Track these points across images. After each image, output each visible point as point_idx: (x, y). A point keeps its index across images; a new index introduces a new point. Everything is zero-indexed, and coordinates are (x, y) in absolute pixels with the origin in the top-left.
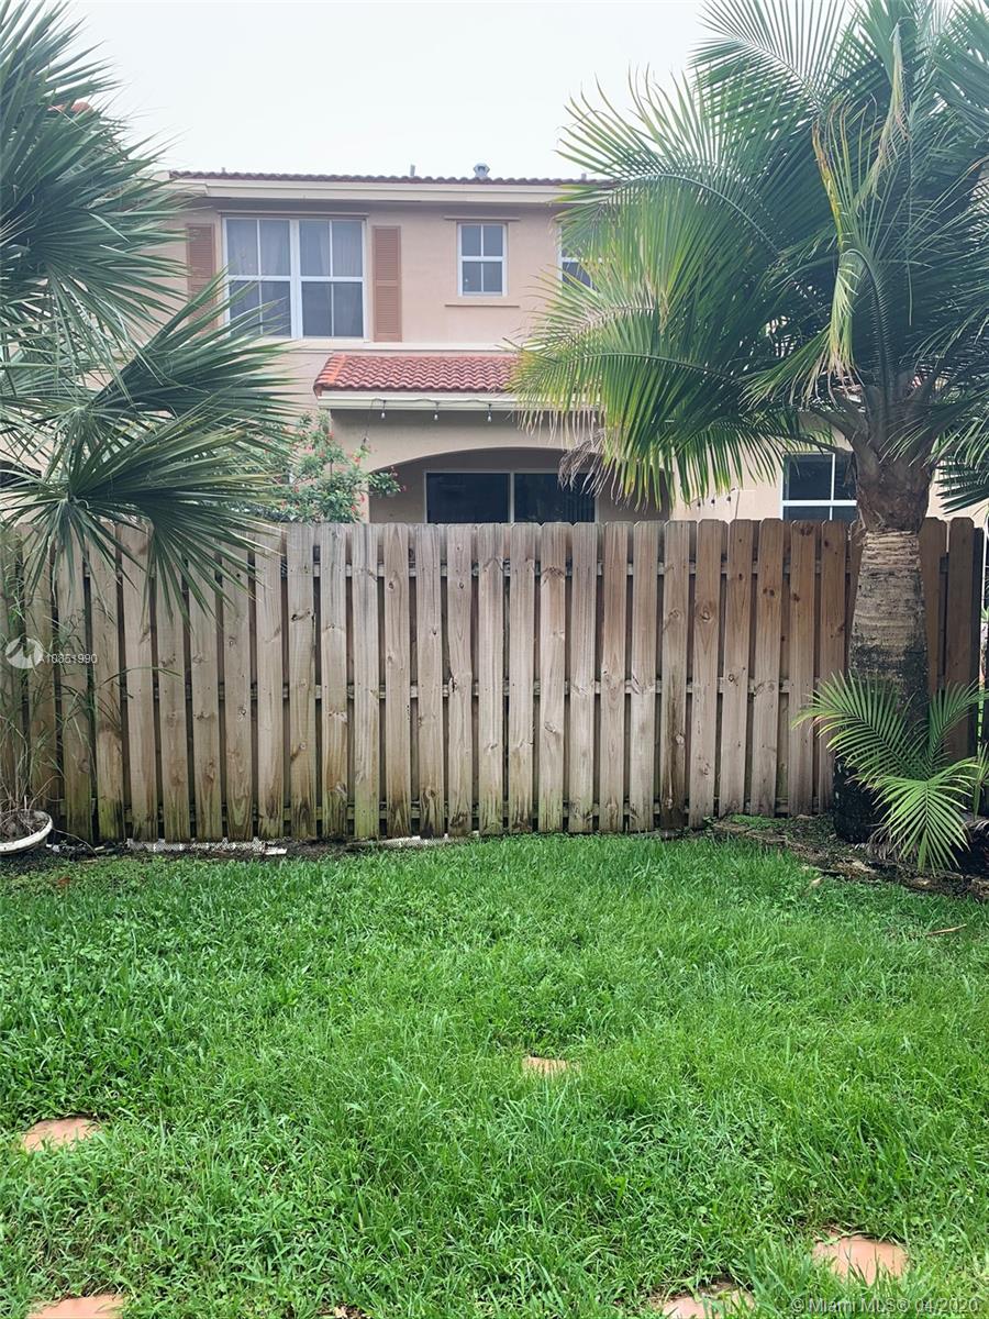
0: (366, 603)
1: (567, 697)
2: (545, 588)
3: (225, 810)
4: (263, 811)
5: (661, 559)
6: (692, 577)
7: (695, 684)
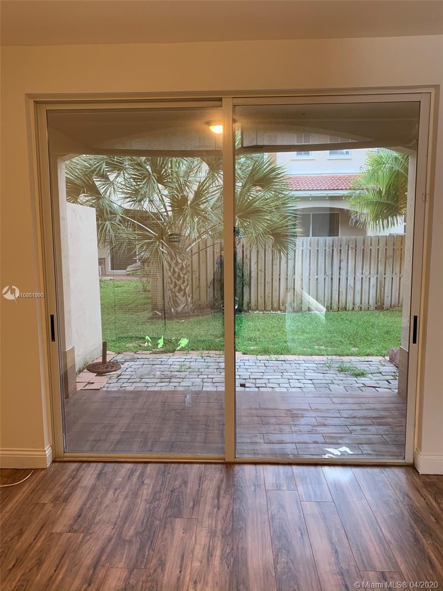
0: (306, 256)
1: (355, 278)
2: (350, 252)
3: (272, 304)
4: (281, 304)
5: (378, 245)
6: (386, 249)
7: (386, 275)
